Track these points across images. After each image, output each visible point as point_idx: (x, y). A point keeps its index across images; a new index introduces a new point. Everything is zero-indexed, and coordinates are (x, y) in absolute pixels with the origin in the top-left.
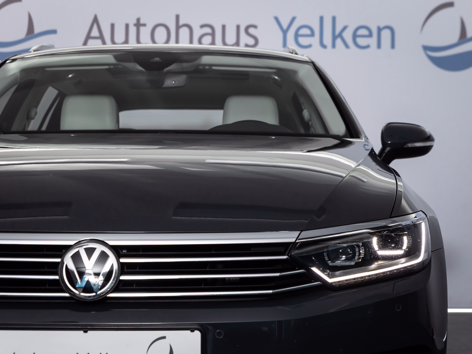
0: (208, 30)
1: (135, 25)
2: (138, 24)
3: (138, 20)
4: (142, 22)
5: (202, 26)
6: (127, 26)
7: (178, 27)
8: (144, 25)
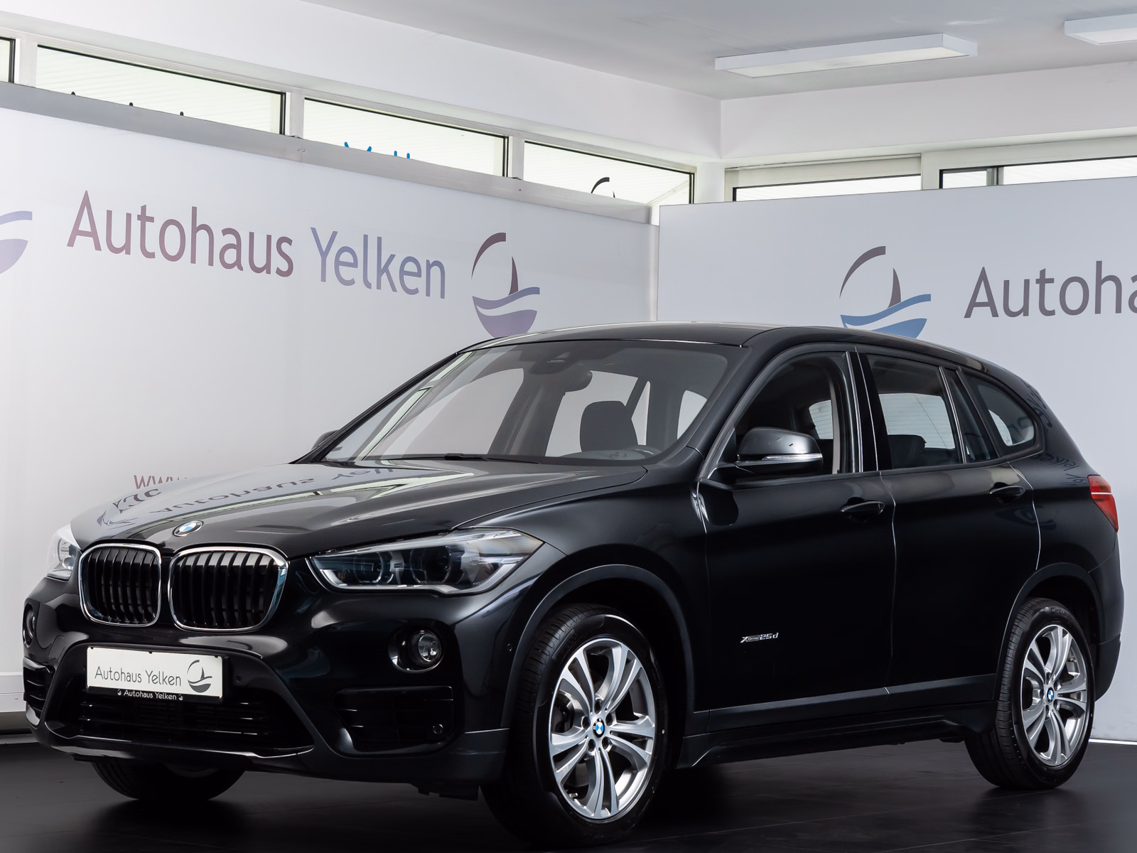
1: (1038, 281)
3: (1043, 272)
4: (1048, 276)
5: (1135, 279)
6: (1027, 282)
7: (1100, 282)
8: (1051, 281)
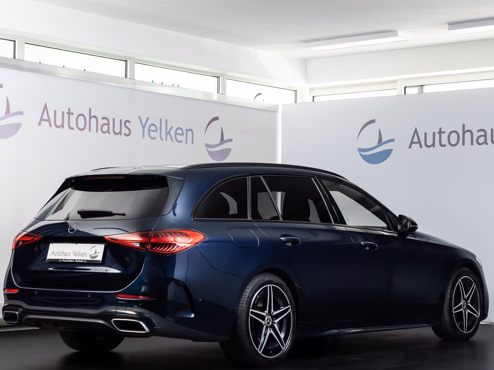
0: (482, 133)
1: (438, 133)
2: (441, 132)
3: (440, 129)
4: (442, 131)
5: (479, 131)
6: (434, 133)
7: (464, 132)
8: (444, 132)
